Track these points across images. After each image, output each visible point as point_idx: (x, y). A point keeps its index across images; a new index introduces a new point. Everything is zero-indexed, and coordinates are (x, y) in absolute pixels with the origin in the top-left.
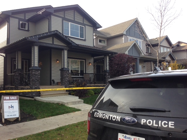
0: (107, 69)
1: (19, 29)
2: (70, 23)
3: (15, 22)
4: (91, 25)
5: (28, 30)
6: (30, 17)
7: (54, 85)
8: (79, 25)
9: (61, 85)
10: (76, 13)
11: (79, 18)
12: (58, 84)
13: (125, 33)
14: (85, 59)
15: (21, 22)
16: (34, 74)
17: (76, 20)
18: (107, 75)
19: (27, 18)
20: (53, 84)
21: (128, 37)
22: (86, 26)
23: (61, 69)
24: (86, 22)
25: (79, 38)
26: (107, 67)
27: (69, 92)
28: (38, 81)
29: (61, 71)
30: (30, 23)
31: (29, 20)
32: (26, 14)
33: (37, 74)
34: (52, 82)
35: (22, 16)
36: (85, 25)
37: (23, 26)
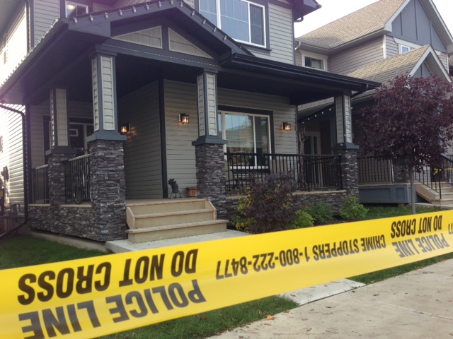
0: (345, 138)
4: (287, 2)
7: (175, 198)
8: (249, 2)
9: (199, 197)
12: (188, 193)
13: (389, 28)
14: (270, 113)
16: (103, 158)
18: (346, 159)
20: (174, 195)
21: (397, 41)
22: (270, 6)
23: (195, 139)
25: (250, 43)
26: (344, 132)
27: (228, 221)
28: (118, 181)
29: (196, 146)
33: (114, 160)
34: (169, 186)
36: (266, 2)
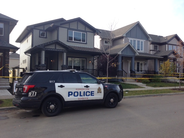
1: (40, 37)
2: (73, 31)
3: (37, 32)
4: (92, 31)
5: (46, 38)
6: (47, 28)
8: (82, 33)
10: (79, 24)
11: (81, 27)
13: (125, 35)
14: (86, 58)
15: (41, 32)
17: (79, 29)
19: (45, 29)
21: (128, 38)
22: (88, 33)
24: (87, 29)
25: (81, 42)
29: (62, 67)
30: (48, 33)
31: (46, 31)
32: (45, 26)
35: (42, 28)
36: (86, 32)
37: (43, 34)
